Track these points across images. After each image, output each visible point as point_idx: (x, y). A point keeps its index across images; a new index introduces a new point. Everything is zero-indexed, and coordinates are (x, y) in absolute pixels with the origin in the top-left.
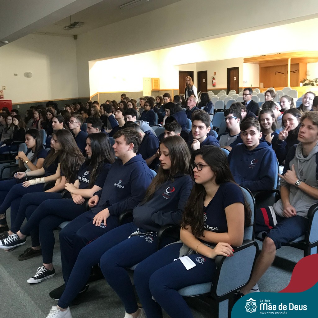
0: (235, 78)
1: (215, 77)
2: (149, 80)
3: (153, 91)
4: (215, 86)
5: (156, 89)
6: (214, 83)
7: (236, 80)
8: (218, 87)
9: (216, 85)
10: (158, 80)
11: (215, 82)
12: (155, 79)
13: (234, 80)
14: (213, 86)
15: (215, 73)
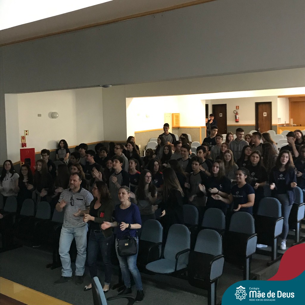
0: (265, 114)
1: (239, 111)
2: (169, 116)
3: (174, 128)
4: (238, 122)
5: (177, 126)
6: (237, 119)
7: (266, 115)
8: (242, 123)
9: (240, 121)
10: (178, 116)
11: (238, 117)
12: (177, 115)
13: (264, 116)
14: (236, 122)
15: (237, 107)
